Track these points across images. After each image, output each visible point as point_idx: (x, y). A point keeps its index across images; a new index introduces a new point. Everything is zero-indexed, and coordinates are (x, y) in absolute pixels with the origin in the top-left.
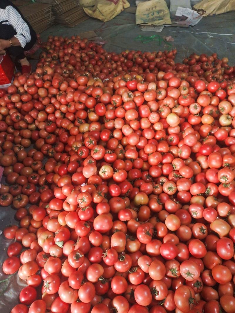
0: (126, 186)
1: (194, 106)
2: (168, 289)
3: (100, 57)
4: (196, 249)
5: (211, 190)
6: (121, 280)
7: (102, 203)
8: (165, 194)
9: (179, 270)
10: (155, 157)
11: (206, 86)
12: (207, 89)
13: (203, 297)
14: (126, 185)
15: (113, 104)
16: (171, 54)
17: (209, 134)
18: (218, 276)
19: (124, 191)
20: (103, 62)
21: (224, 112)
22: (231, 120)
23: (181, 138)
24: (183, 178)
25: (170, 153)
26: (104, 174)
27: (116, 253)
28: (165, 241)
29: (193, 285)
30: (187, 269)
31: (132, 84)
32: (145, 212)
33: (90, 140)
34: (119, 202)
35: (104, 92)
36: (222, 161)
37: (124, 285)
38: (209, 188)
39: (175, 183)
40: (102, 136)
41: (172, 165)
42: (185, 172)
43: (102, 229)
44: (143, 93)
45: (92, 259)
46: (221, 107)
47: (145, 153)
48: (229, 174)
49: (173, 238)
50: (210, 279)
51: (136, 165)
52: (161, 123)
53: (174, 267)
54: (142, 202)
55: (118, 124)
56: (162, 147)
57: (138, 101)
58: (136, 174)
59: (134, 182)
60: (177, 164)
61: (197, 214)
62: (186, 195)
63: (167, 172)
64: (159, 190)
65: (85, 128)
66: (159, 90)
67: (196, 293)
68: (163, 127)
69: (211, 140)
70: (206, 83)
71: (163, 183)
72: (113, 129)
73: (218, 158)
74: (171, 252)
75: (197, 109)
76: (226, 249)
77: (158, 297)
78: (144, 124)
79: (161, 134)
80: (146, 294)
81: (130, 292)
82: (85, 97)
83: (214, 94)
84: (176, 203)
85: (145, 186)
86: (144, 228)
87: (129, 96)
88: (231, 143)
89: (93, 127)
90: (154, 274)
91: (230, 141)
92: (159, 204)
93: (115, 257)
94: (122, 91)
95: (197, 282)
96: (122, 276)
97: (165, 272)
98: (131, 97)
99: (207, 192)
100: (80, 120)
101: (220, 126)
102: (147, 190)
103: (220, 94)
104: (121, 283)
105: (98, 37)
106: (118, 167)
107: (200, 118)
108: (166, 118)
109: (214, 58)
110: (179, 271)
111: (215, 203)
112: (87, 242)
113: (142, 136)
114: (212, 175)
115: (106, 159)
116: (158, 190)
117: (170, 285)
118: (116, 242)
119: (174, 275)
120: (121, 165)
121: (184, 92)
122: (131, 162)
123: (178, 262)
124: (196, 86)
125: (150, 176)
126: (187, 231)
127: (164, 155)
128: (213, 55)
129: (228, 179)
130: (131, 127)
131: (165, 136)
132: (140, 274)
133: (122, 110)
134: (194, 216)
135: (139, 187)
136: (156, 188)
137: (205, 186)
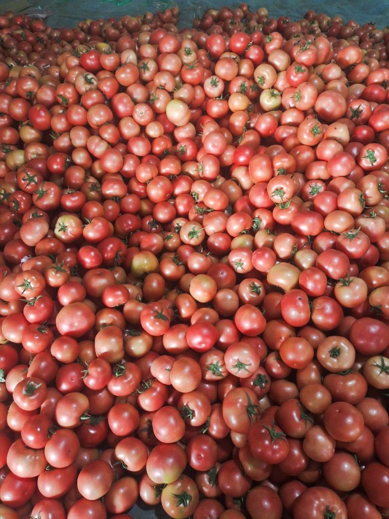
0: (111, 246)
1: (211, 82)
2: (212, 404)
3: (38, 37)
4: (248, 321)
5: (261, 220)
6: (125, 410)
7: (67, 283)
8: (186, 246)
9: (224, 365)
10: (159, 186)
11: (228, 44)
12: (229, 50)
13: (275, 400)
14: (110, 243)
15: (62, 104)
16: (168, 14)
17: (245, 128)
18: (290, 357)
19: (109, 255)
20: (46, 46)
21: (265, 85)
22: (279, 98)
23: (199, 145)
24: (212, 211)
25: (185, 174)
26: (64, 231)
27: (106, 365)
28: (193, 322)
29: (252, 383)
30: (236, 358)
31: (90, 59)
32: (155, 284)
33: (27, 174)
34: (100, 276)
35: (40, 84)
36: (272, 166)
37: (131, 417)
38: (257, 218)
39: (201, 223)
40: (52, 166)
41: (192, 195)
42: (214, 199)
43: (73, 329)
44: (113, 71)
45: (64, 387)
46: (258, 77)
47: (139, 183)
48: (285, 184)
49: (206, 313)
50: (279, 366)
51: (126, 207)
52: (159, 123)
53: (215, 362)
54: (146, 267)
55: (79, 138)
56: (166, 166)
57: (107, 88)
58: (130, 223)
59: (129, 238)
60: (199, 189)
61: (243, 264)
62: (221, 239)
63: (185, 209)
64: (174, 241)
65: (18, 158)
66: (142, 61)
67: (259, 397)
68: (163, 131)
69: (250, 138)
70: (225, 39)
71: (179, 228)
72: (71, 150)
73: (264, 163)
74: (204, 336)
75: (216, 86)
76: (297, 308)
77: (194, 421)
78: (128, 129)
79: (162, 143)
80: (172, 421)
81: (146, 426)
82: (6, 101)
83: (243, 55)
84: (206, 256)
85: (147, 240)
86: (152, 308)
87: (88, 82)
88: (285, 135)
89: (33, 154)
90: (181, 381)
91: (283, 133)
92: (178, 265)
93: (103, 371)
94: (74, 75)
95: (258, 377)
96: (126, 402)
97: (200, 373)
98: (93, 83)
99: (256, 226)
100: (8, 147)
101: (262, 111)
102: (153, 246)
103: (254, 53)
104: (126, 415)
105: (34, 6)
106: (91, 214)
107: (225, 102)
108: (165, 113)
109: (244, 12)
110: (224, 367)
111: (271, 239)
112: (49, 359)
113: (128, 152)
114: (259, 194)
115: (66, 206)
116: (172, 242)
117: (213, 395)
118: (104, 345)
119: (217, 376)
120: (95, 210)
121: (188, 59)
122: (115, 204)
123: (220, 351)
124: (209, 45)
125: (157, 222)
126: (230, 297)
127: (173, 179)
128: (241, 7)
129: (284, 193)
130: (102, 139)
131: (169, 145)
132: (158, 389)
133: (81, 110)
134: (239, 269)
135: (139, 246)
136: (168, 240)
137: (250, 217)
